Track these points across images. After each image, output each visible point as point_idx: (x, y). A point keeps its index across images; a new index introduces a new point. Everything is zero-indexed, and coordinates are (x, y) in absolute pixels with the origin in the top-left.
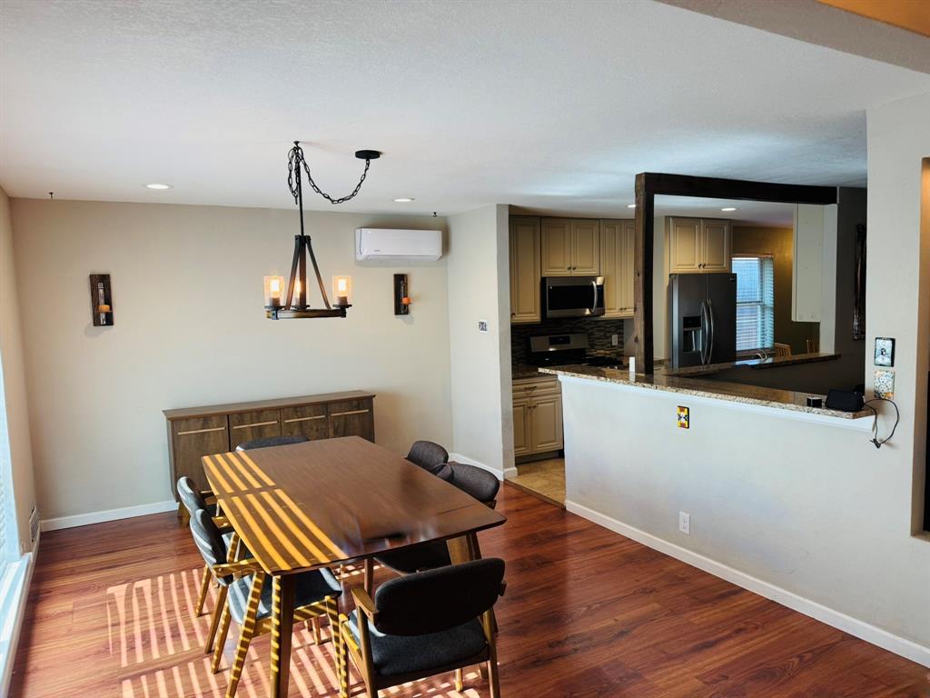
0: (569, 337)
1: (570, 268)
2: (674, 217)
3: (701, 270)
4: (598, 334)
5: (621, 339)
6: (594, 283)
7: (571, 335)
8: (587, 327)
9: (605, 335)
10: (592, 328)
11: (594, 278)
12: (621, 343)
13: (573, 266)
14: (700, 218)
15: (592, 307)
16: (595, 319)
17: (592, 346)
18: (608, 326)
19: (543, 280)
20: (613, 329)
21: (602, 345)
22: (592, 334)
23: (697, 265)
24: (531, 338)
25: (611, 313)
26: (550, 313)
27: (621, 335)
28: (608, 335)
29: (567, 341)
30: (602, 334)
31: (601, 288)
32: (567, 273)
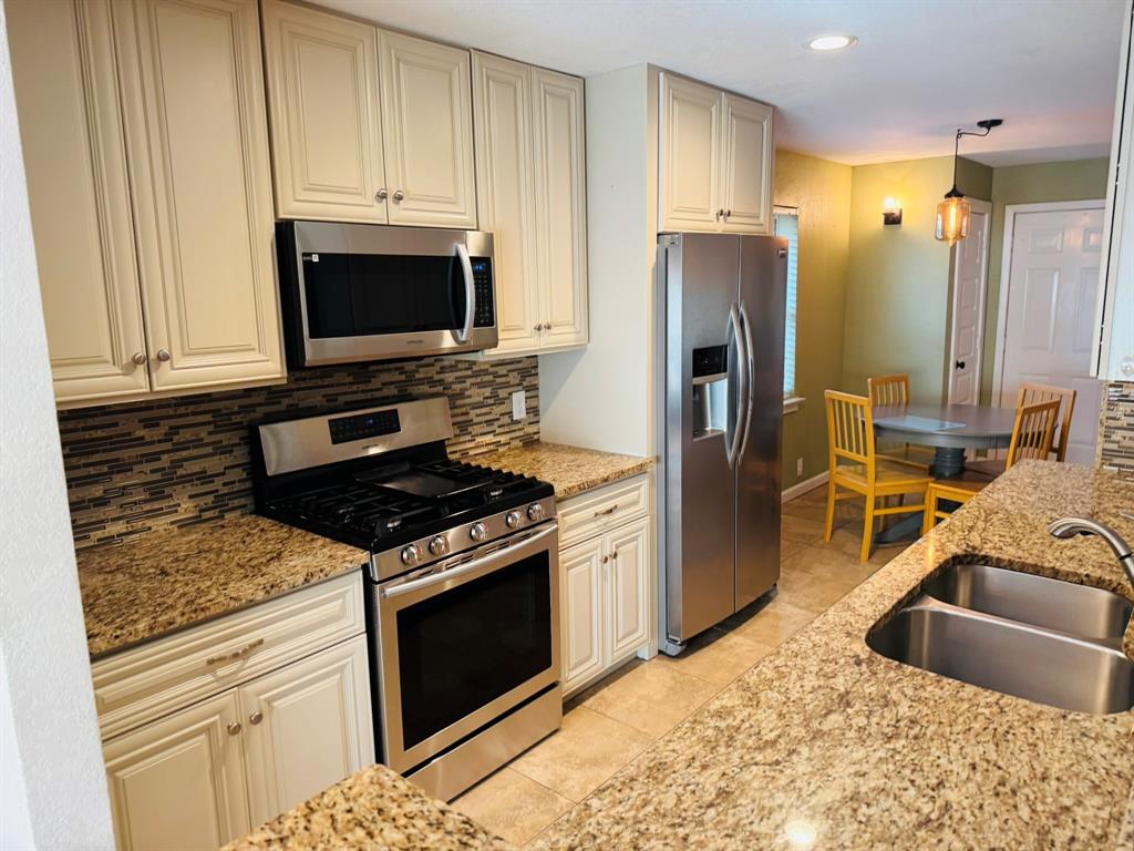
0: (396, 411)
1: (382, 197)
2: (668, 72)
3: (720, 227)
4: (477, 395)
5: (533, 403)
6: (462, 248)
7: (401, 408)
8: (449, 377)
9: (494, 396)
10: (461, 380)
11: (458, 234)
12: (533, 411)
13: (392, 190)
14: (723, 90)
15: (461, 326)
16: (471, 357)
17: (463, 427)
18: (502, 370)
19: (285, 232)
20: (514, 378)
21: (489, 422)
22: (461, 395)
23: (712, 215)
24: (263, 430)
25: (513, 340)
26: (317, 350)
27: (532, 389)
28: (502, 393)
29: (390, 424)
30: (487, 392)
31: (484, 265)
32: (376, 213)
